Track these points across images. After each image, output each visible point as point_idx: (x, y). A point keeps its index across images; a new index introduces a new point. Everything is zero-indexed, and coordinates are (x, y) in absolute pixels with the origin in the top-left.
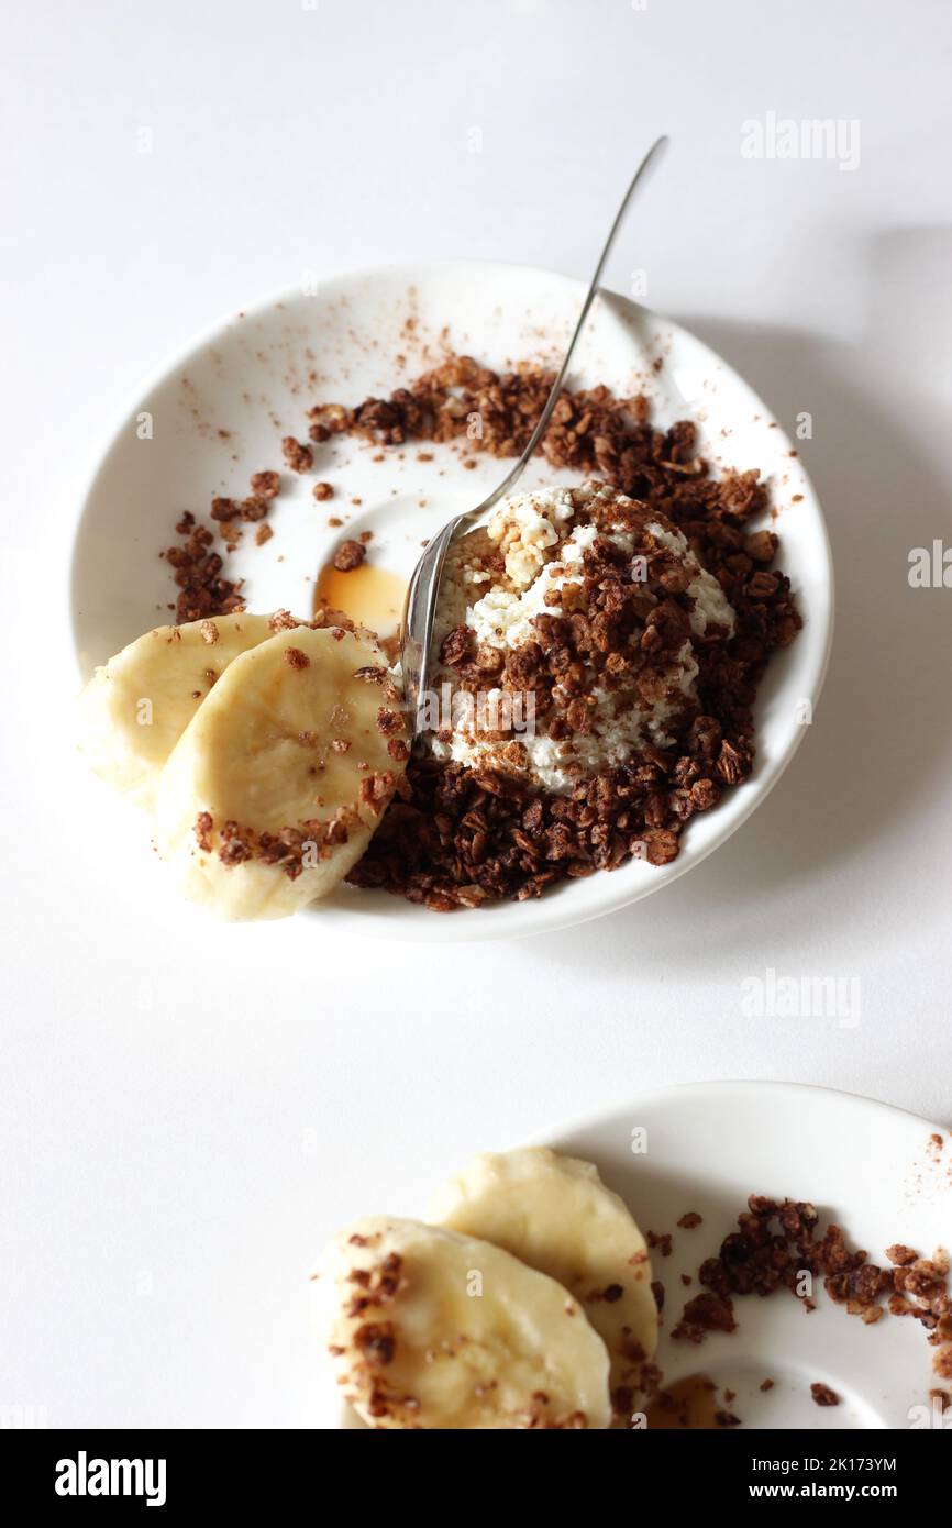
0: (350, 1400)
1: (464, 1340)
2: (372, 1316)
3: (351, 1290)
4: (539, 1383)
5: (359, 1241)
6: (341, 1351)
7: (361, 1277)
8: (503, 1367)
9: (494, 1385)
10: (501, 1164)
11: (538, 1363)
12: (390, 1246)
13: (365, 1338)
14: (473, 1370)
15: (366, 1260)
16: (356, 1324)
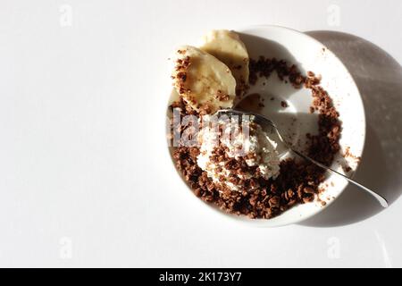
0: (175, 89)
1: (203, 77)
2: (182, 71)
3: (177, 64)
4: (220, 88)
5: (180, 52)
6: (174, 78)
7: (180, 61)
8: (211, 84)
9: (209, 88)
10: (217, 34)
11: (220, 84)
12: (188, 54)
13: (180, 76)
14: (204, 84)
15: (181, 57)
16: (178, 72)
